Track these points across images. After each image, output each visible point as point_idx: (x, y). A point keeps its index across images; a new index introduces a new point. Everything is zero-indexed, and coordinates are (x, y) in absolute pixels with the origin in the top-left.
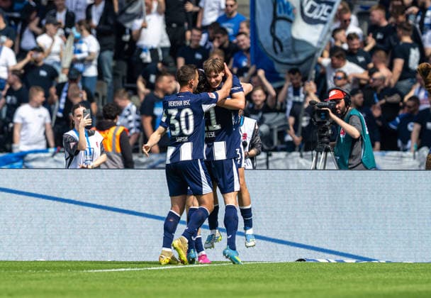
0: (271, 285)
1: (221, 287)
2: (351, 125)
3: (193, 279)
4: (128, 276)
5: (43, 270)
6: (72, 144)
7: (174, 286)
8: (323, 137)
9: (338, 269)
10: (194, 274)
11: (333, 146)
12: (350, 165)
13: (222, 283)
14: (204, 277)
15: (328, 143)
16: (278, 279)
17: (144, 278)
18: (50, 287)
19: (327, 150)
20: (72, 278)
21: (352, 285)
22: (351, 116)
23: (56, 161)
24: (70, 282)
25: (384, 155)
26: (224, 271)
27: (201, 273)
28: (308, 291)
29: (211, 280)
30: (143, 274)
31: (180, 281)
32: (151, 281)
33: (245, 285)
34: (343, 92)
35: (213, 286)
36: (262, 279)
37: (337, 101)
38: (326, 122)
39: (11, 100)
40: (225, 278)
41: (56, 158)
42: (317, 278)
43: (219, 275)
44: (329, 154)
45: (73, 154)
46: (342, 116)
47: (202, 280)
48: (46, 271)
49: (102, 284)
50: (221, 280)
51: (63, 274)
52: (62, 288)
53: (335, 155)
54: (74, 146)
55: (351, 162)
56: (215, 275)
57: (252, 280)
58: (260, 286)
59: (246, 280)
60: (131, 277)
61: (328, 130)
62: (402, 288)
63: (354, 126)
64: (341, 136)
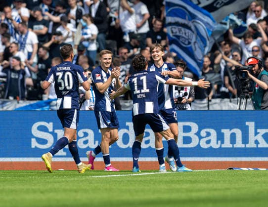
0: (211, 185)
1: (178, 186)
2: (262, 81)
3: (161, 182)
4: (118, 180)
5: (63, 176)
6: (81, 95)
7: (148, 186)
8: (244, 89)
9: (255, 174)
10: (161, 178)
11: (251, 94)
12: (262, 107)
13: (179, 184)
14: (168, 180)
15: (247, 93)
16: (215, 181)
17: (128, 181)
18: (68, 187)
19: (247, 98)
20: (82, 181)
21: (264, 185)
22: (262, 75)
24: (81, 184)
26: (180, 176)
27: (166, 178)
28: (235, 188)
29: (172, 182)
30: (128, 179)
31: (152, 183)
32: (132, 182)
33: (195, 185)
34: (257, 59)
35: (173, 186)
36: (205, 181)
37: (253, 65)
38: (246, 79)
39: (42, 67)
40: (181, 181)
42: (241, 181)
43: (177, 179)
44: (249, 100)
45: (82, 101)
46: (256, 76)
47: (167, 182)
48: (65, 177)
49: (102, 185)
50: (178, 182)
51: (76, 179)
52: (75, 188)
53: (253, 100)
54: (83, 97)
55: (263, 105)
56: (175, 179)
57: (199, 182)
58: (204, 186)
59: (195, 182)
60: (121, 180)
61: (247, 84)
63: (264, 82)
64: (256, 88)
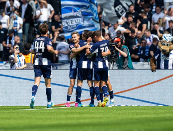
0: (92, 115)
1: (72, 116)
2: (124, 52)
3: (61, 113)
4: (35, 112)
5: (1, 110)
6: (12, 60)
7: (53, 116)
8: (112, 57)
9: (118, 109)
10: (61, 111)
11: (116, 60)
12: (123, 67)
13: (72, 115)
14: (65, 112)
15: (114, 59)
16: (94, 113)
17: (41, 113)
18: (4, 116)
19: (114, 62)
20: (13, 113)
21: (124, 115)
22: (123, 48)
23: (6, 66)
24: (12, 114)
25: (136, 64)
26: (73, 109)
27: (64, 111)
28: (107, 117)
29: (68, 113)
30: (41, 111)
31: (56, 114)
32: (44, 114)
33: (82, 115)
34: (120, 39)
35: (69, 116)
36: (88, 113)
37: (118, 42)
38: (113, 51)
40: (74, 113)
41: (6, 65)
42: (110, 112)
43: (71, 111)
44: (115, 63)
45: (12, 64)
46: (120, 48)
47: (65, 113)
48: (2, 110)
49: (25, 115)
50: (72, 113)
51: (9, 111)
52: (8, 117)
53: (117, 64)
54: (13, 61)
55: (123, 66)
56: (70, 111)
57: (85, 113)
58: (88, 115)
59: (82, 113)
60: (37, 112)
61: (114, 54)
62: (144, 116)
63: (125, 52)
64: (120, 56)
